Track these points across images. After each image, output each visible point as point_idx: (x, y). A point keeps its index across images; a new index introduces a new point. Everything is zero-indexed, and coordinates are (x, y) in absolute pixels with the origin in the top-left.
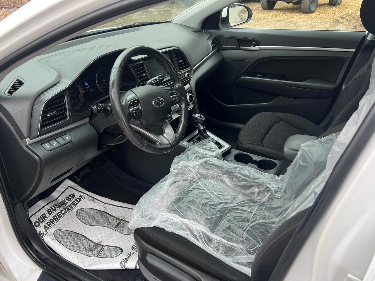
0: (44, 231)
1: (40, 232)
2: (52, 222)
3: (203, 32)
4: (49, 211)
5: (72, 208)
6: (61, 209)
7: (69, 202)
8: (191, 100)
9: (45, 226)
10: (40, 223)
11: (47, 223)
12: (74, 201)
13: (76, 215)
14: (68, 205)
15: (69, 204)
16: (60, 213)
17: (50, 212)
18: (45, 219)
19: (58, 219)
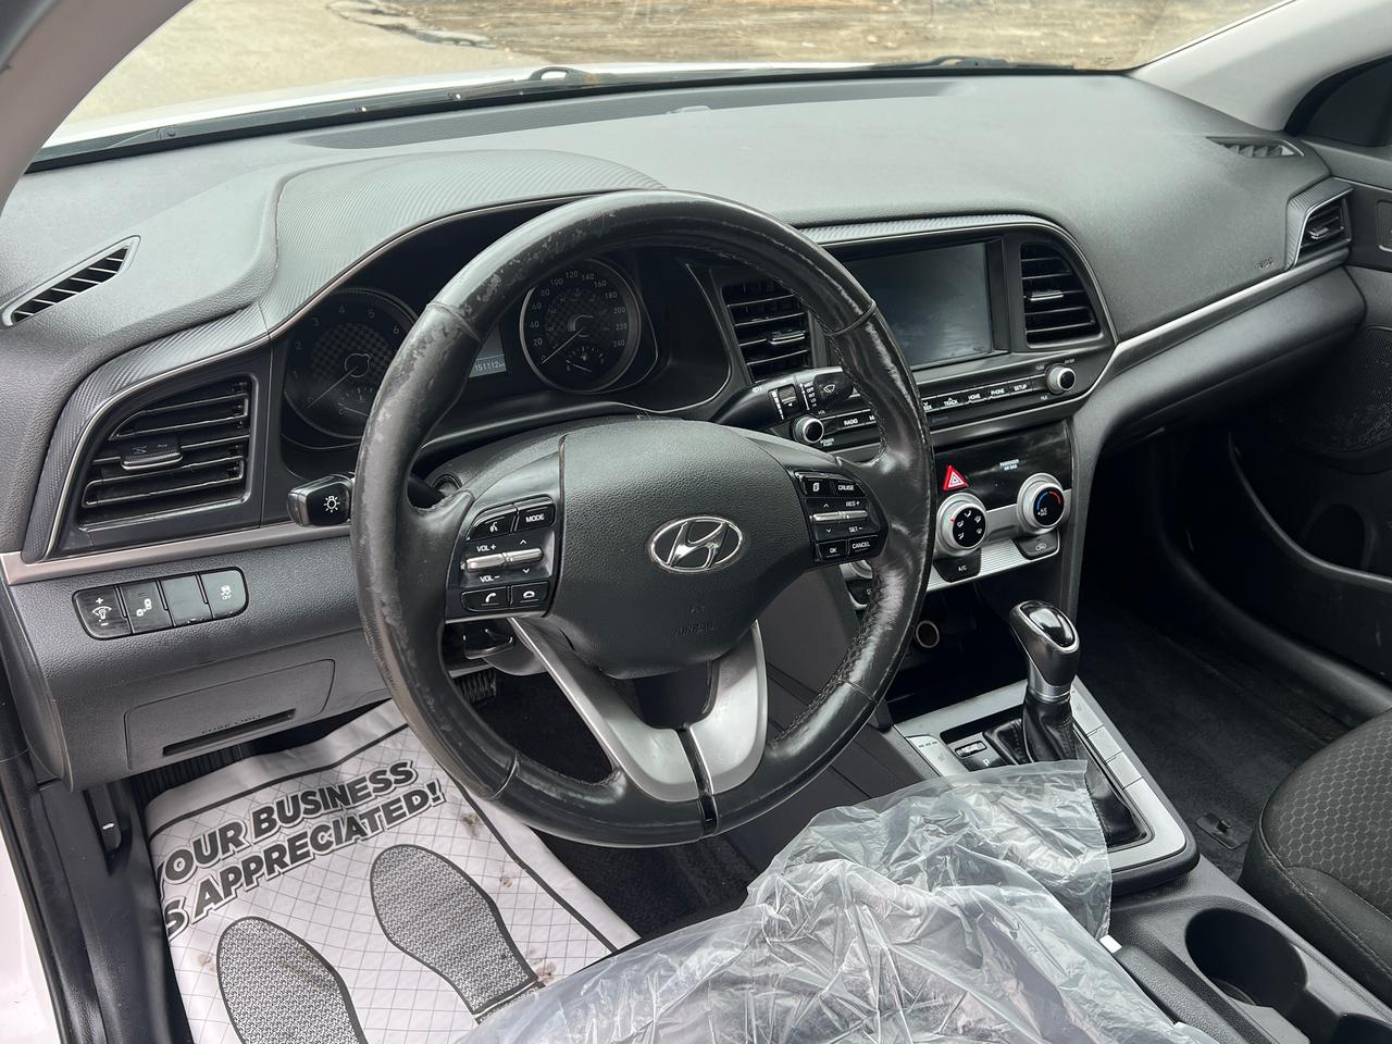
0: (189, 909)
1: (176, 904)
2: (249, 876)
3: (1286, 151)
4: (264, 816)
5: (374, 828)
6: (323, 821)
7: (376, 797)
8: (1043, 512)
9: (207, 886)
10: (196, 863)
11: (224, 875)
12: (398, 800)
13: (374, 867)
14: (363, 809)
15: (372, 805)
16: (308, 840)
17: (265, 825)
18: (225, 850)
19: (283, 865)
